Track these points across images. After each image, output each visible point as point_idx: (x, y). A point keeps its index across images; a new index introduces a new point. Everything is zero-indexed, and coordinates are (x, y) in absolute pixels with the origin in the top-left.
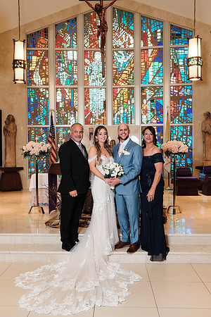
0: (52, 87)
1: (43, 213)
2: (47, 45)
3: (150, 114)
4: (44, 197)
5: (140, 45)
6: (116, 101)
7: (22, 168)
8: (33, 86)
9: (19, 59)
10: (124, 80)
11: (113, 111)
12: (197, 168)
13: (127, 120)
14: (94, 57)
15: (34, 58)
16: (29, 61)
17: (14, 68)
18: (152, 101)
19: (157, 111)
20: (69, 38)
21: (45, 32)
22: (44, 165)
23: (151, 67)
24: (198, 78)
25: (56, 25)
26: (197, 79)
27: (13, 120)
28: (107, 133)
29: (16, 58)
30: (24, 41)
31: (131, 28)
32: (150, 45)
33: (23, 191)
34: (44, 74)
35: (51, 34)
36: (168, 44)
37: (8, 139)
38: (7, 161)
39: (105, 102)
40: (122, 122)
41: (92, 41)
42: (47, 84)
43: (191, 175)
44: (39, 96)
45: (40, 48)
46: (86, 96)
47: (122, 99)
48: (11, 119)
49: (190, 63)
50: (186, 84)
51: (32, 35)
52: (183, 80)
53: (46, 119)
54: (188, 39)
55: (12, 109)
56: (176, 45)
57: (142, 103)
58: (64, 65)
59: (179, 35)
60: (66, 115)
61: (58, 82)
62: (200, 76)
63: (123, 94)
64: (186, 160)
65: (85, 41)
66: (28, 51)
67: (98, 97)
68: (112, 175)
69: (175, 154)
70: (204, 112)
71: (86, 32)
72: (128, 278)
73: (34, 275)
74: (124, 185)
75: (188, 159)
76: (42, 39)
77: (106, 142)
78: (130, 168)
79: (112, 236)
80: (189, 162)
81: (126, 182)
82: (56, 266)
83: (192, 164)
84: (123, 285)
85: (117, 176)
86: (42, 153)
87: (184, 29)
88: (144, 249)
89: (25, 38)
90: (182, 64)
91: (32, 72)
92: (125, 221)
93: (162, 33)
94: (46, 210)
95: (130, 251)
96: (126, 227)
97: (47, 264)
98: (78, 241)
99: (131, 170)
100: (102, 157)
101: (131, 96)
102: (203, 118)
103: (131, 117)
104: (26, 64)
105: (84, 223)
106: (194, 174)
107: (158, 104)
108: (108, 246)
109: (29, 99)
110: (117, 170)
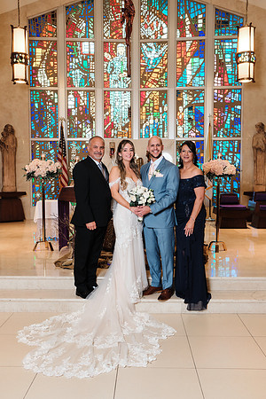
0: (62, 88)
1: (52, 250)
2: (55, 33)
3: (187, 125)
4: (53, 230)
5: (176, 36)
6: (144, 108)
7: (25, 193)
8: (38, 88)
9: (19, 51)
10: (154, 81)
11: (141, 120)
12: (245, 193)
13: (158, 132)
14: (116, 50)
15: (39, 51)
16: (32, 55)
17: (13, 63)
18: (190, 108)
19: (197, 121)
20: (84, 25)
21: (53, 16)
22: (53, 189)
23: (189, 65)
24: (249, 78)
25: (67, 7)
26: (248, 81)
27: (13, 131)
28: (133, 150)
29: (15, 51)
30: (25, 28)
31: (165, 12)
32: (189, 35)
33: (26, 222)
34: (51, 72)
35: (61, 19)
36: (211, 35)
37: (6, 156)
38: (5, 183)
39: (130, 109)
40: (151, 134)
41: (114, 29)
42: (56, 85)
43: (238, 203)
44: (45, 101)
45: (46, 37)
46: (105, 101)
47: (151, 105)
48: (9, 131)
49: (240, 59)
50: (233, 87)
51: (35, 20)
52: (230, 82)
53: (54, 130)
54: (238, 28)
55: (11, 116)
56: (223, 36)
57: (178, 111)
58: (77, 61)
59: (226, 23)
60: (80, 126)
61: (70, 83)
62: (252, 77)
63: (153, 99)
64: (232, 184)
65: (105, 29)
66: (30, 42)
67: (121, 102)
68: (140, 203)
69: (220, 176)
70: (256, 123)
71: (106, 17)
72: (159, 331)
73: (42, 327)
74: (156, 215)
75: (235, 183)
76: (48, 26)
77: (132, 160)
78: (163, 194)
79: (139, 280)
80: (236, 187)
81: (158, 211)
82: (68, 317)
83: (239, 189)
84: (154, 340)
85: (146, 203)
86: (50, 174)
87: (233, 15)
88: (179, 295)
89: (26, 24)
90: (229, 60)
91: (36, 69)
92: (156, 261)
93: (204, 19)
94: (56, 246)
95: (162, 298)
96: (156, 269)
97: (58, 313)
98: (96, 286)
99: (164, 197)
100: (128, 180)
101: (163, 102)
102: (255, 131)
103: (163, 129)
104: (28, 59)
105: (104, 263)
106: (241, 201)
107: (197, 112)
108: (135, 293)
109: (32, 104)
110: (146, 195)
